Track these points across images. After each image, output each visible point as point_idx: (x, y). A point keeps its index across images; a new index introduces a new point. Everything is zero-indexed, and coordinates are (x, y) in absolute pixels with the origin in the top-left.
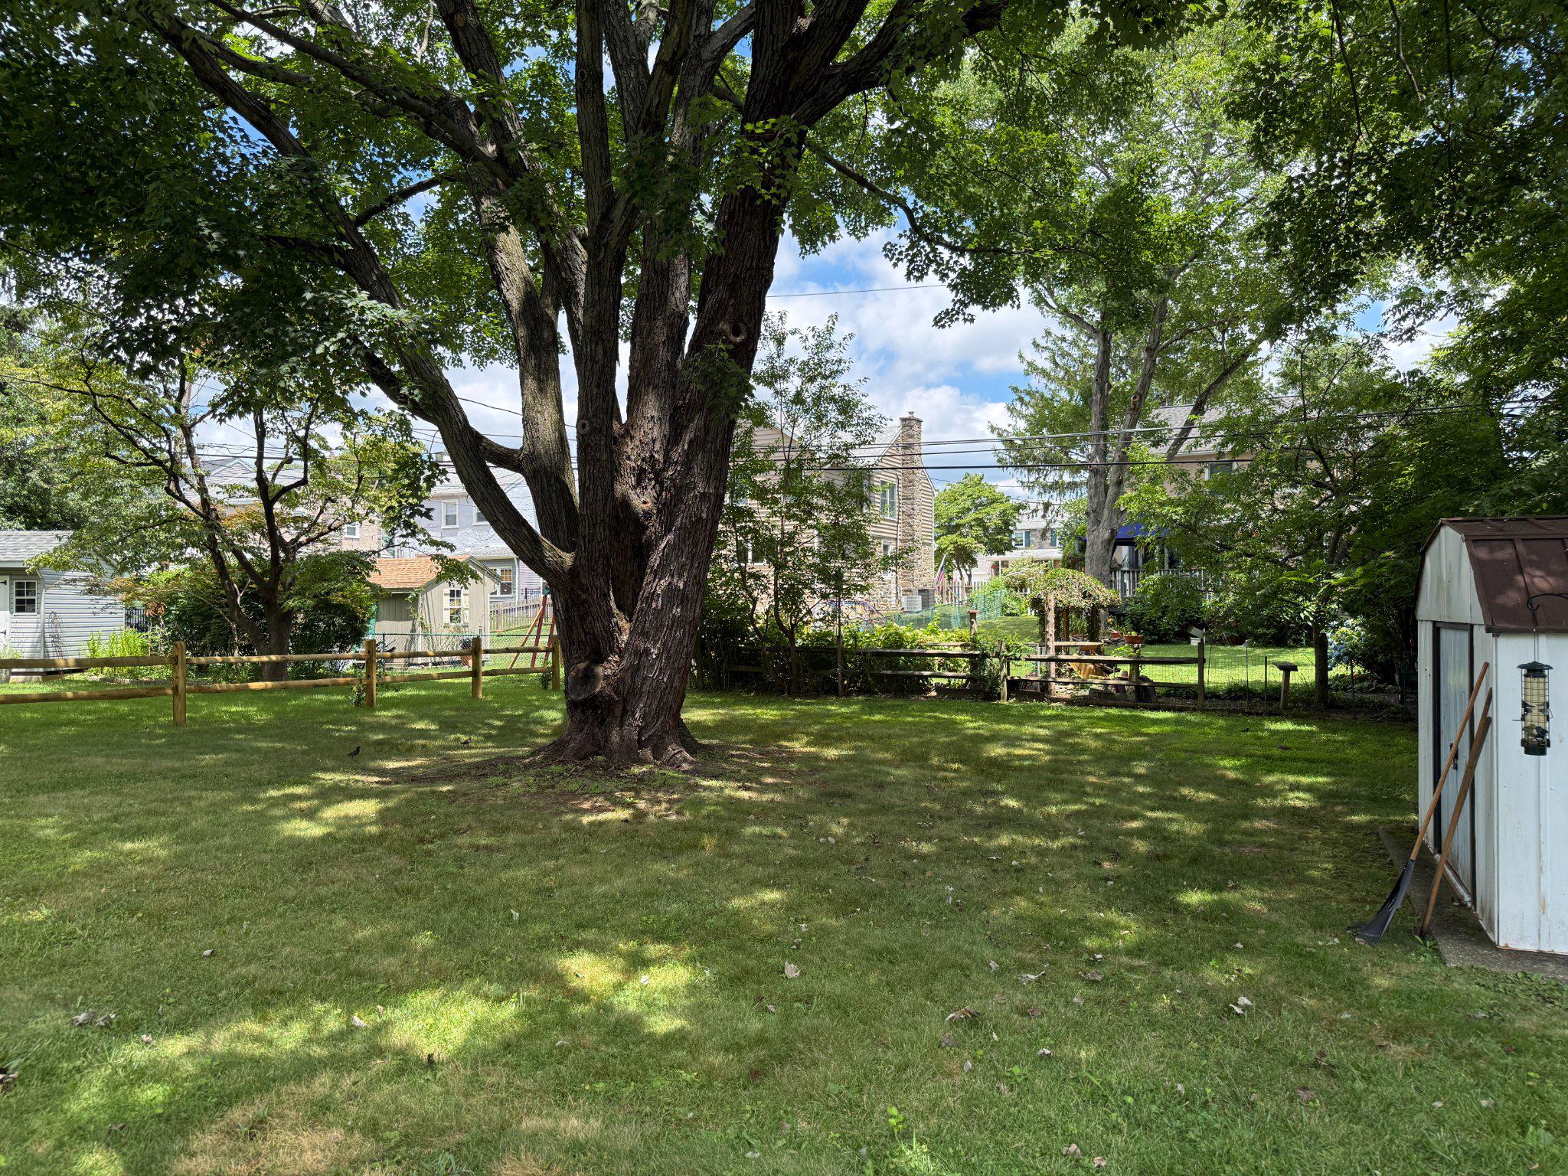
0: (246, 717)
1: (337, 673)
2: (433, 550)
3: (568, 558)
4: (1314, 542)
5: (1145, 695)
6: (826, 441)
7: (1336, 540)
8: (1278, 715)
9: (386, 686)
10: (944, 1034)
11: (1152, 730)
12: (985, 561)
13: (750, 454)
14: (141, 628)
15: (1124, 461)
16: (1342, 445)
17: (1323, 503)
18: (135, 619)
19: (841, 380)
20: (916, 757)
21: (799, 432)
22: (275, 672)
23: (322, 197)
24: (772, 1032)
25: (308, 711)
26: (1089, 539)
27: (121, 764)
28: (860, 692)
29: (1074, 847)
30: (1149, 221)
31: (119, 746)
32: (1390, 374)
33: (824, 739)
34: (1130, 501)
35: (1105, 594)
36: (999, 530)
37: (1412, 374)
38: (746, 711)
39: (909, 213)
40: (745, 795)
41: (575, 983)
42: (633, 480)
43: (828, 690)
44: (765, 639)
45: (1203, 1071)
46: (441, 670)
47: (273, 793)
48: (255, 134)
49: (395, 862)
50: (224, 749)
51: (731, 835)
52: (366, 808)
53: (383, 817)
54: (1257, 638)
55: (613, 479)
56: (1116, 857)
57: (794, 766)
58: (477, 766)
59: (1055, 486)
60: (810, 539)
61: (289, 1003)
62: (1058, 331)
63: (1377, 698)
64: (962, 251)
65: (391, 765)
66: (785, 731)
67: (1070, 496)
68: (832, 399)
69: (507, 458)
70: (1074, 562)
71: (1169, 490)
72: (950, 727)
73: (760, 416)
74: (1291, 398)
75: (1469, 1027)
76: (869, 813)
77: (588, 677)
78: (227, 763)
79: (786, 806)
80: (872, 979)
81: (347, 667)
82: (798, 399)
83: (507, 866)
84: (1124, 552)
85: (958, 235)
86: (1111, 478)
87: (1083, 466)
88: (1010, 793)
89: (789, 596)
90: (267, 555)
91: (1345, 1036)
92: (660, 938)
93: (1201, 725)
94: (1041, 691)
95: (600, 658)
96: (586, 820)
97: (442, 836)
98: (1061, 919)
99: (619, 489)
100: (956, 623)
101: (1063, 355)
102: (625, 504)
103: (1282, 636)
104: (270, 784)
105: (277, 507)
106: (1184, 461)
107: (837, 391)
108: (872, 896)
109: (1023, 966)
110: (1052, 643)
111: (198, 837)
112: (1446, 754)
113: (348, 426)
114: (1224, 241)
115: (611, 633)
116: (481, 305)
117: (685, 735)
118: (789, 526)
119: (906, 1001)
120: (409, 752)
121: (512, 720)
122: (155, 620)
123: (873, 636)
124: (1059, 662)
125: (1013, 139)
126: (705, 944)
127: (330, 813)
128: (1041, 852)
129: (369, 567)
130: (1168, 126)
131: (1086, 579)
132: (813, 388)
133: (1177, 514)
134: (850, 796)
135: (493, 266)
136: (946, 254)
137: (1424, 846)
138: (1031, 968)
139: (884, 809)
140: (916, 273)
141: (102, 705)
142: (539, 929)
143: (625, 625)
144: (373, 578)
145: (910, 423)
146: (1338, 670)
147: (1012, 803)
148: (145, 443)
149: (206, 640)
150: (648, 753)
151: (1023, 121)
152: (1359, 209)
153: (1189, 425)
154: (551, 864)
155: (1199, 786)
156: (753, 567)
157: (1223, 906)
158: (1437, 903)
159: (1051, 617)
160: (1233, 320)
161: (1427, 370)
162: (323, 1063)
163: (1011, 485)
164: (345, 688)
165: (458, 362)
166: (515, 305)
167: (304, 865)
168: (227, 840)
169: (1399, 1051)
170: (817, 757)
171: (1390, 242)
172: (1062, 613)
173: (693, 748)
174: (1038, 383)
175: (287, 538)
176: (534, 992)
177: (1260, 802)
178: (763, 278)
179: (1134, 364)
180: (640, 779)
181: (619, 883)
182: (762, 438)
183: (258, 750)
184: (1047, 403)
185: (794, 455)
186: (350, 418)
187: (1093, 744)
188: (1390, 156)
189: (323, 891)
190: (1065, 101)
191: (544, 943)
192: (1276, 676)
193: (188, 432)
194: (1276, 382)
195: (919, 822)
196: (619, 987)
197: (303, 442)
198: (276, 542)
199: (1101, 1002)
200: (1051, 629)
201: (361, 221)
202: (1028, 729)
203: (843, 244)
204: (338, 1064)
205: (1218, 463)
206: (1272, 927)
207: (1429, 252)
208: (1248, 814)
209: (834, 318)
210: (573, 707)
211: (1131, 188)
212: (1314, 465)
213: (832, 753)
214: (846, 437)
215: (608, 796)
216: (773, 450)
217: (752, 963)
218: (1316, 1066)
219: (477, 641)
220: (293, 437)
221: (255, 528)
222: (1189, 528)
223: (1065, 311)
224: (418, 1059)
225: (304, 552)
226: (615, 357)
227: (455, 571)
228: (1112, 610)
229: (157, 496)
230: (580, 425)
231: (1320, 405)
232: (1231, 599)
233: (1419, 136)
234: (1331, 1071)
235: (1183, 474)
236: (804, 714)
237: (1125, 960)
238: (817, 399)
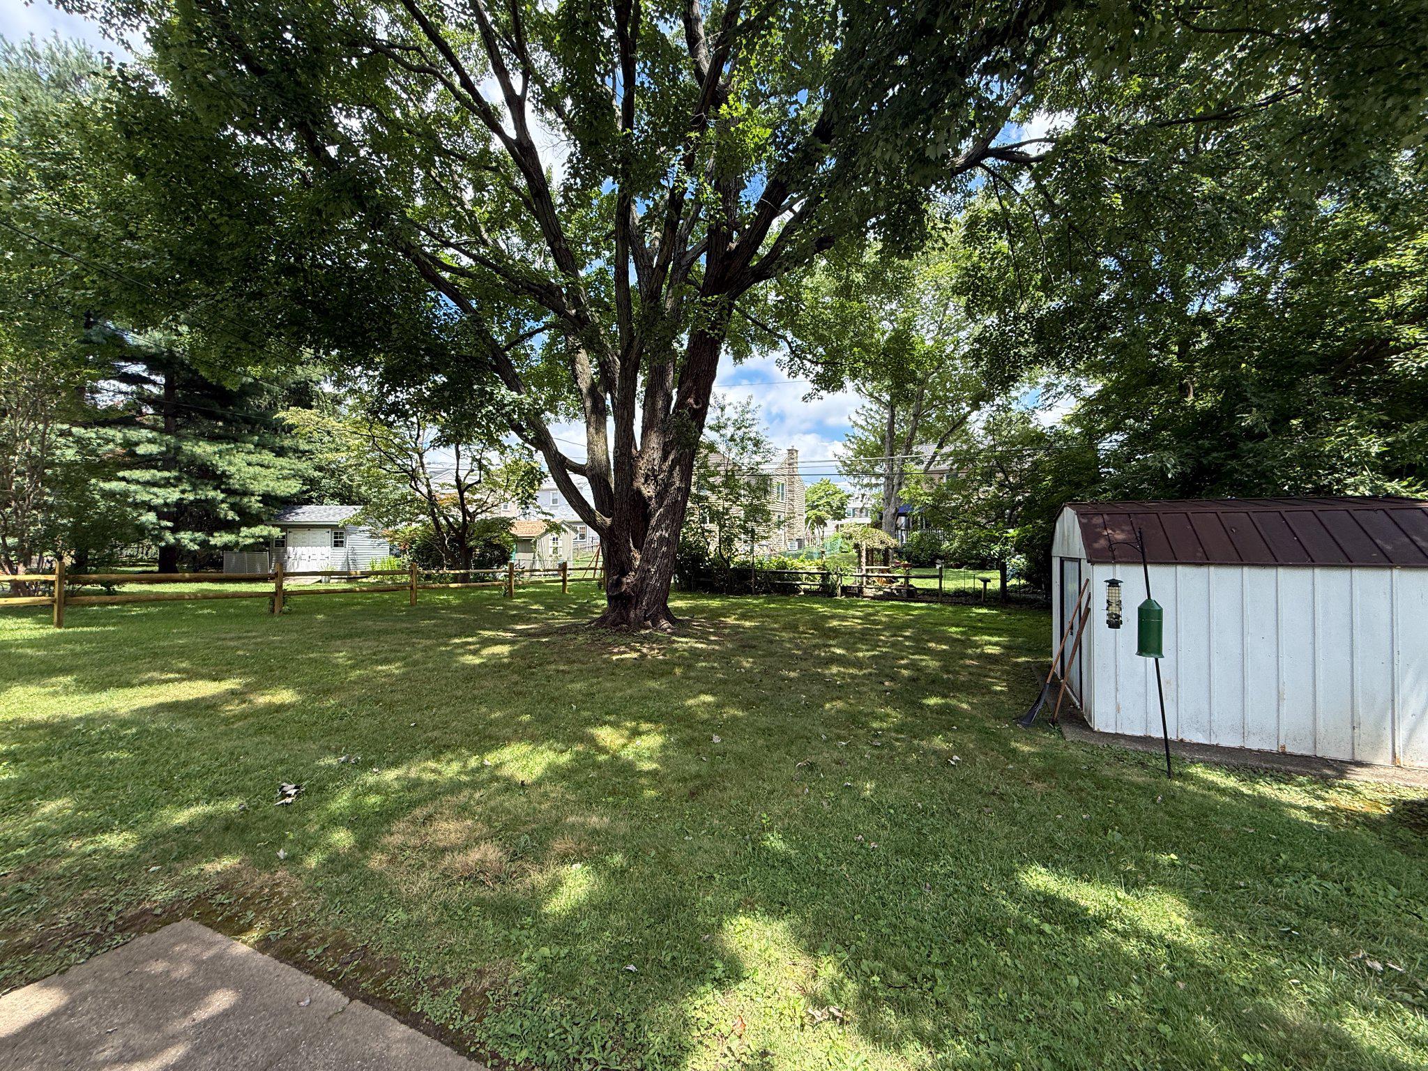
0: (448, 601)
1: (496, 579)
2: (544, 517)
3: (608, 521)
4: (1000, 515)
5: (912, 594)
6: (746, 461)
7: (1011, 514)
8: (981, 605)
9: (518, 587)
10: (794, 773)
11: (916, 613)
12: (831, 524)
13: (706, 467)
14: (397, 556)
15: (902, 473)
16: (1015, 466)
17: (1005, 495)
18: (395, 551)
19: (754, 429)
20: (793, 627)
21: (732, 455)
22: (464, 579)
23: (484, 335)
24: (704, 772)
25: (480, 599)
26: (884, 513)
27: (381, 625)
28: (764, 592)
29: (870, 674)
30: (914, 349)
31: (381, 616)
32: (1040, 429)
33: (744, 617)
34: (904, 493)
35: (892, 542)
36: (838, 508)
37: (1052, 428)
38: (705, 602)
39: (789, 344)
40: (700, 646)
41: (602, 744)
42: (643, 480)
43: (746, 591)
44: (714, 564)
45: (932, 796)
46: (548, 578)
47: (457, 641)
48: (451, 303)
49: (515, 677)
50: (434, 618)
51: (690, 667)
52: (505, 649)
53: (512, 655)
54: (970, 565)
55: (632, 480)
56: (892, 679)
57: (727, 631)
58: (562, 628)
59: (868, 485)
60: (738, 512)
61: (453, 752)
62: (868, 406)
63: (1032, 597)
64: (817, 363)
65: (519, 627)
66: (724, 612)
67: (875, 491)
68: (750, 439)
69: (579, 470)
70: (877, 525)
71: (924, 488)
72: (810, 611)
73: (712, 448)
74: (989, 441)
75: (1077, 774)
76: (764, 656)
77: (619, 583)
78: (435, 625)
79: (721, 652)
80: (760, 742)
81: (501, 576)
82: (732, 439)
83: (572, 681)
84: (902, 520)
85: (814, 355)
86: (896, 481)
87: (881, 475)
88: (838, 646)
89: (727, 541)
90: (460, 519)
91: (1010, 778)
92: (649, 720)
93: (941, 610)
94: (859, 592)
95: (624, 573)
96: (614, 658)
97: (541, 665)
98: (860, 712)
99: (636, 485)
100: (815, 556)
101: (872, 417)
102: (639, 492)
103: (983, 564)
104: (456, 636)
105: (466, 494)
106: (933, 472)
107: (752, 435)
108: (762, 700)
109: (839, 738)
110: (864, 567)
111: (415, 663)
112: (1067, 627)
113: (502, 453)
114: (953, 359)
115: (630, 560)
116: (570, 392)
117: (668, 615)
118: (727, 504)
119: (775, 756)
120: (528, 621)
121: (582, 605)
122: (404, 552)
123: (771, 564)
124: (868, 577)
125: (842, 305)
126: (672, 724)
127: (487, 651)
128: (853, 677)
129: (512, 525)
130: (924, 300)
131: (882, 534)
132: (740, 433)
133: (929, 500)
134: (754, 647)
135: (574, 370)
136: (808, 364)
137: (1055, 675)
138: (844, 739)
139: (772, 654)
140: (793, 374)
141: (376, 595)
142: (586, 714)
143: (638, 556)
144: (513, 531)
145: (791, 452)
146: (1014, 582)
147: (838, 651)
148: (399, 462)
149: (430, 562)
150: (649, 623)
151: (848, 297)
152: (1020, 343)
153: (936, 454)
154: (595, 680)
155: (939, 642)
156: (708, 526)
157: (947, 706)
158: (1062, 706)
159: (864, 554)
160: (958, 401)
161: (1060, 427)
162: (466, 784)
163: (845, 485)
164: (498, 587)
165: (557, 420)
166: (585, 391)
167: (468, 679)
168: (430, 665)
169: (1039, 786)
170: (739, 626)
171: (1036, 360)
172: (870, 551)
173: (672, 621)
174: (858, 432)
175: (471, 510)
176: (580, 748)
177: (970, 651)
178: (711, 375)
179: (906, 422)
180: (645, 637)
181: (629, 691)
182: (713, 459)
183: (451, 619)
184: (864, 443)
185: (730, 468)
186: (503, 449)
187: (884, 619)
188: (1037, 316)
189: (476, 692)
190: (870, 289)
191: (588, 723)
192: (979, 585)
193: (421, 456)
194: (982, 432)
195: (789, 660)
196: (624, 746)
197: (479, 461)
198: (465, 512)
199: (880, 757)
200: (864, 560)
201: (508, 348)
202: (851, 612)
203: (755, 360)
204: (474, 785)
205: (951, 474)
206: (972, 718)
207: (1059, 365)
208: (964, 656)
209: (751, 397)
210: (610, 599)
211: (905, 332)
212: (1000, 475)
213: (747, 624)
214: (758, 458)
215: (628, 645)
216: (719, 465)
217: (696, 734)
218: (994, 794)
219: (565, 564)
220: (474, 459)
221: (455, 505)
222: (934, 507)
223: (871, 395)
224: (516, 783)
225: (479, 517)
226: (632, 415)
227: (555, 528)
228: (896, 549)
229: (406, 489)
230: (615, 452)
231: (1002, 444)
232: (956, 544)
233: (1053, 304)
234: (1001, 797)
235: (932, 479)
236: (735, 604)
237: (893, 734)
238: (742, 440)
